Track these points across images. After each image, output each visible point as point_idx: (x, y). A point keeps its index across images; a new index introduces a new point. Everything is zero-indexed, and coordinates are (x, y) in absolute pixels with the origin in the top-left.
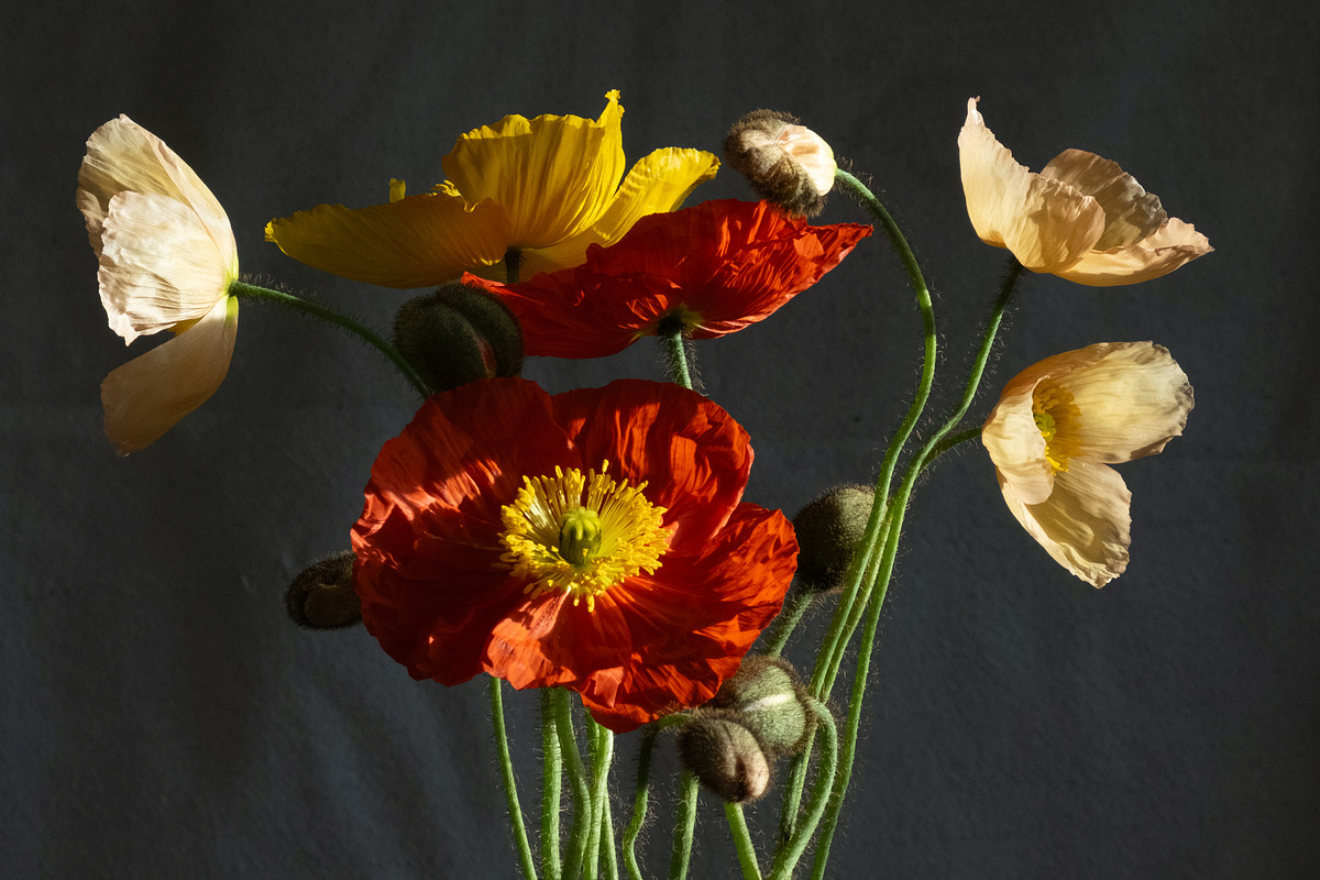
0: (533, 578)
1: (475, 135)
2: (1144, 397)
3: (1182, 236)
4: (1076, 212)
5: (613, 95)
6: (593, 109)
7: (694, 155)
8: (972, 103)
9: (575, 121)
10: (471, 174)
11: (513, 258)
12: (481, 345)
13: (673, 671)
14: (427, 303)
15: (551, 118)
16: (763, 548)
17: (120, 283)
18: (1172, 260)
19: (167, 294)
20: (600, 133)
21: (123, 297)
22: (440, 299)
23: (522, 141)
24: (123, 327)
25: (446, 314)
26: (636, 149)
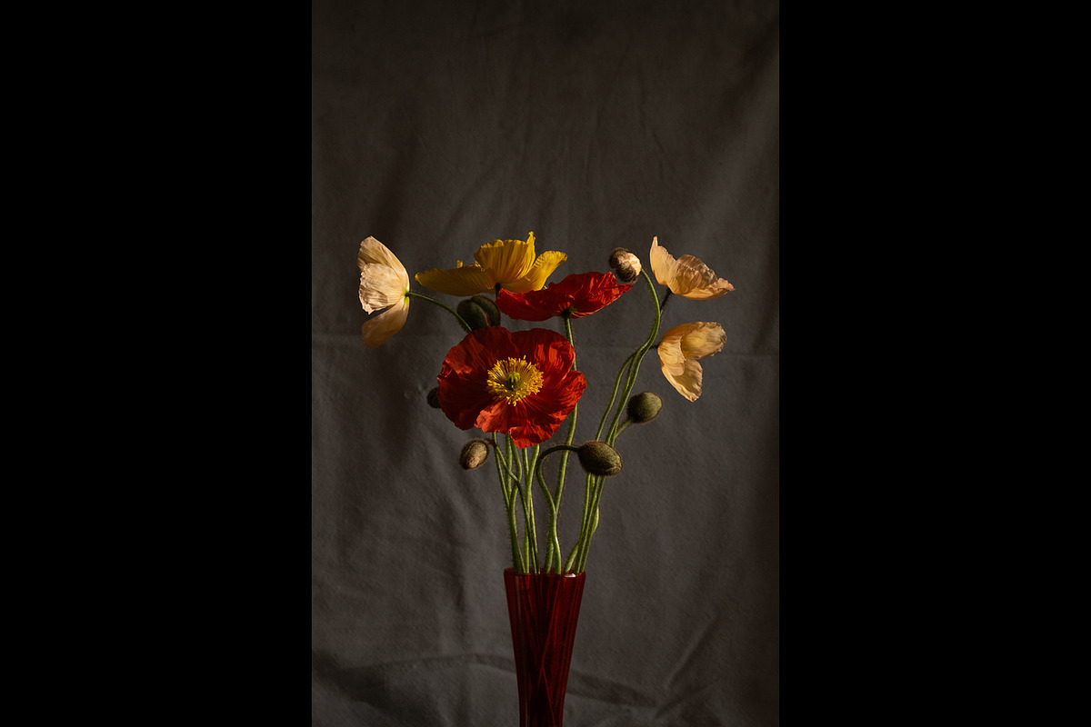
0: (496, 394)
1: (485, 246)
2: (710, 338)
3: (724, 284)
4: (693, 276)
5: (531, 234)
6: (525, 238)
7: (559, 253)
8: (655, 238)
9: (519, 242)
10: (484, 259)
11: (498, 287)
12: (485, 315)
13: (539, 427)
14: (468, 301)
15: (510, 241)
16: (576, 386)
17: (367, 294)
18: (722, 293)
19: (383, 297)
20: (527, 246)
21: (368, 298)
22: (472, 300)
23: (501, 248)
24: (368, 309)
25: (474, 306)
26: (539, 252)
